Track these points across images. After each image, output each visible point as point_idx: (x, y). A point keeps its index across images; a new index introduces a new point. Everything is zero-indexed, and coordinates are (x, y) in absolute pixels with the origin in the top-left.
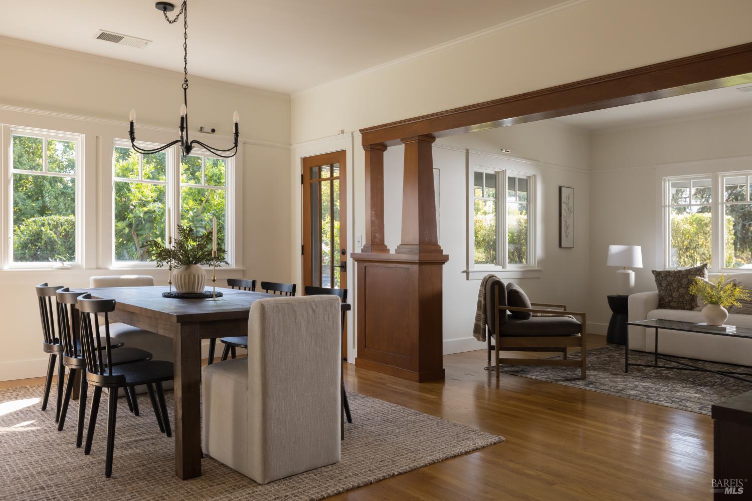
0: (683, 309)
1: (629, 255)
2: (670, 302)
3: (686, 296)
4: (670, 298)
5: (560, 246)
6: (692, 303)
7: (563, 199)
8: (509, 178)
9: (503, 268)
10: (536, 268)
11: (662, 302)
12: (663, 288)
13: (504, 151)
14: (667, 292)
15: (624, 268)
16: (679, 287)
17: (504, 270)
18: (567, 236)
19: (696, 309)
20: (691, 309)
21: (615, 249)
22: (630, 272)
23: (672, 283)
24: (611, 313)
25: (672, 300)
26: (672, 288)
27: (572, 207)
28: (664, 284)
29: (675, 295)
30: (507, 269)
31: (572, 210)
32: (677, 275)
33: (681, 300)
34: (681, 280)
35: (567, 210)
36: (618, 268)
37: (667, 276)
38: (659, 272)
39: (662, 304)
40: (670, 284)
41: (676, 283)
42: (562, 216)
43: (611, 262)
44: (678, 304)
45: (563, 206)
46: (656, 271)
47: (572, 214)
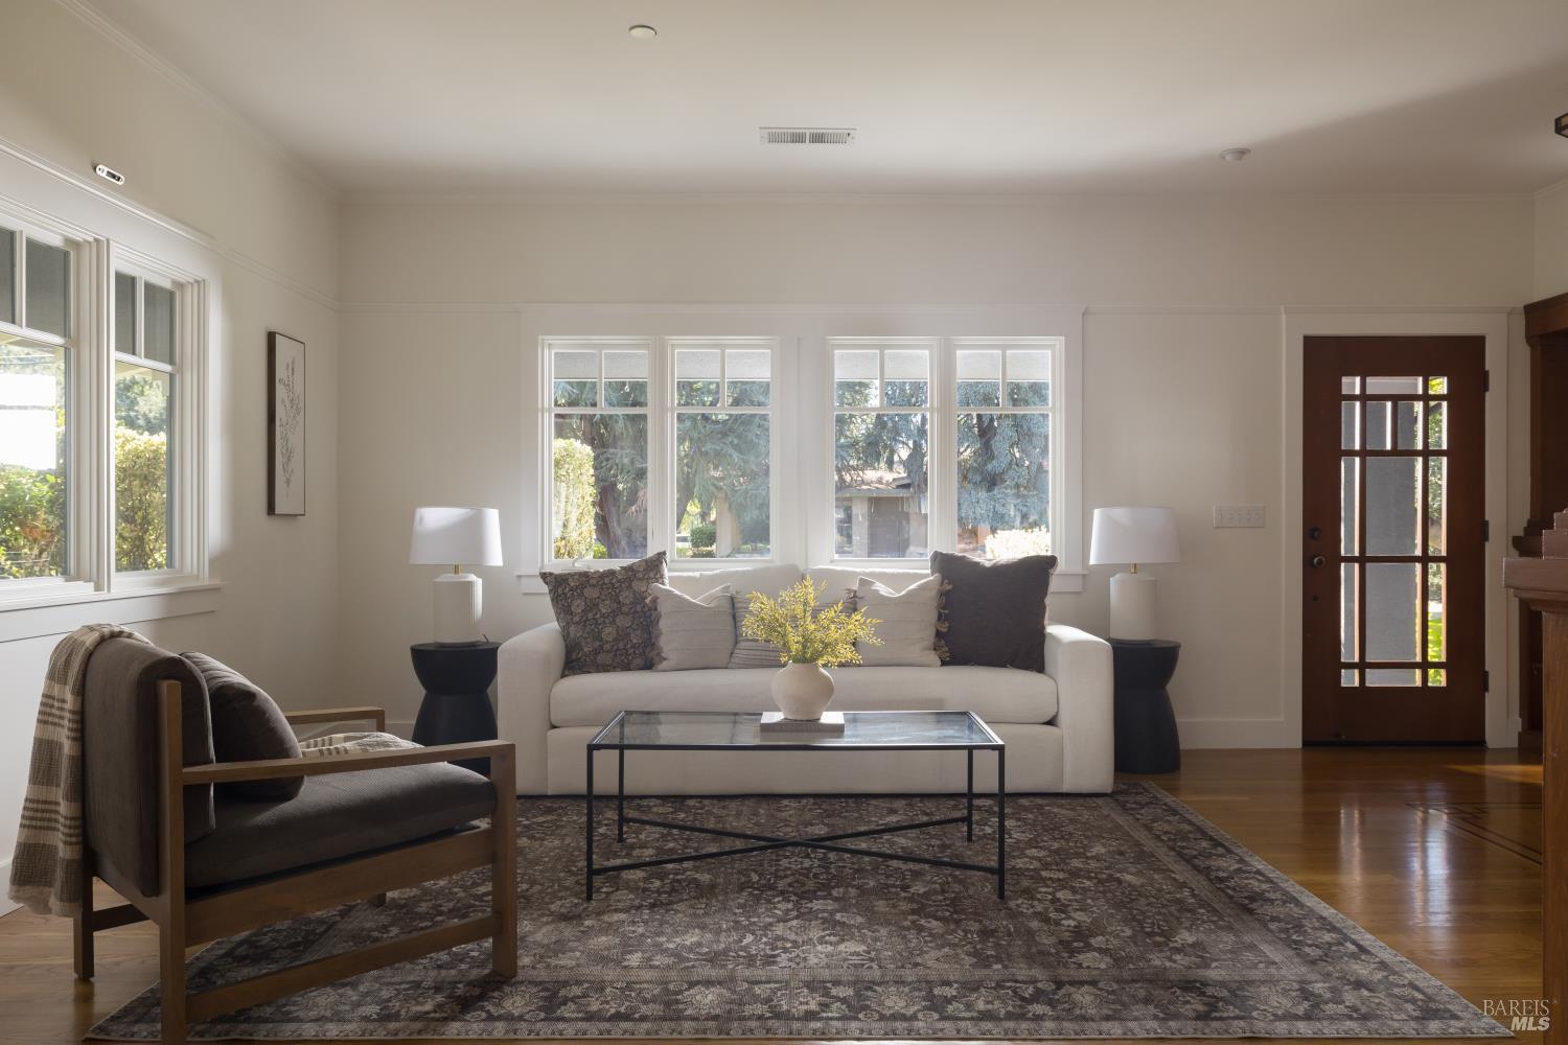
0: (626, 667)
1: (472, 531)
2: (596, 652)
3: (632, 635)
4: (598, 644)
5: (271, 509)
6: (647, 651)
7: (280, 373)
8: (120, 277)
9: (98, 588)
10: (206, 581)
11: (574, 657)
12: (577, 618)
13: (103, 171)
14: (588, 629)
15: (456, 569)
16: (614, 613)
17: (103, 595)
18: (288, 482)
19: (660, 667)
20: (648, 666)
21: (434, 517)
22: (472, 577)
23: (597, 605)
24: (420, 692)
25: (601, 646)
26: (598, 616)
27: (302, 398)
28: (578, 606)
29: (609, 632)
30: (116, 591)
31: (302, 405)
32: (607, 581)
33: (621, 646)
34: (617, 596)
35: (288, 404)
36: (441, 568)
37: (582, 586)
38: (561, 576)
39: (574, 661)
40: (592, 606)
41: (607, 602)
42: (278, 423)
43: (423, 555)
44: (615, 655)
45: (281, 392)
46: (551, 574)
47: (300, 418)
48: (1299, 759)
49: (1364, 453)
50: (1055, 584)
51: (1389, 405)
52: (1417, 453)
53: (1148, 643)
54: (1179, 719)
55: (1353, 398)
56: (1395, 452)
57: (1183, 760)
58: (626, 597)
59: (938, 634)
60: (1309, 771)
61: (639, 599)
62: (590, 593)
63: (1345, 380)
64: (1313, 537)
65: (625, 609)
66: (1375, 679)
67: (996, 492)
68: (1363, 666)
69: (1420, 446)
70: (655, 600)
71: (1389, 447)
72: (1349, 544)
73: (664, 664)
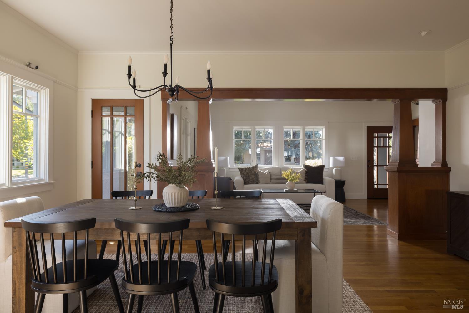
0: (253, 184)
1: (226, 161)
2: (249, 181)
3: (254, 178)
4: (249, 180)
6: (257, 181)
7: (195, 135)
12: (245, 176)
15: (222, 167)
16: (251, 175)
20: (257, 183)
22: (225, 169)
26: (249, 175)
28: (245, 173)
29: (251, 178)
33: (253, 180)
38: (241, 169)
39: (245, 183)
40: (247, 173)
41: (250, 173)
44: (252, 182)
45: (195, 138)
46: (239, 168)
48: (366, 201)
49: (377, 147)
50: (324, 170)
51: (382, 138)
52: (387, 147)
53: (340, 180)
54: (346, 194)
55: (376, 137)
56: (383, 147)
57: (346, 201)
58: (253, 172)
59: (305, 178)
60: (369, 203)
61: (255, 172)
62: (247, 171)
63: (374, 134)
64: (369, 162)
65: (253, 174)
66: (380, 187)
67: (296, 149)
68: (378, 185)
69: (388, 146)
70: (258, 172)
71: (382, 146)
72: (375, 163)
73: (260, 183)
